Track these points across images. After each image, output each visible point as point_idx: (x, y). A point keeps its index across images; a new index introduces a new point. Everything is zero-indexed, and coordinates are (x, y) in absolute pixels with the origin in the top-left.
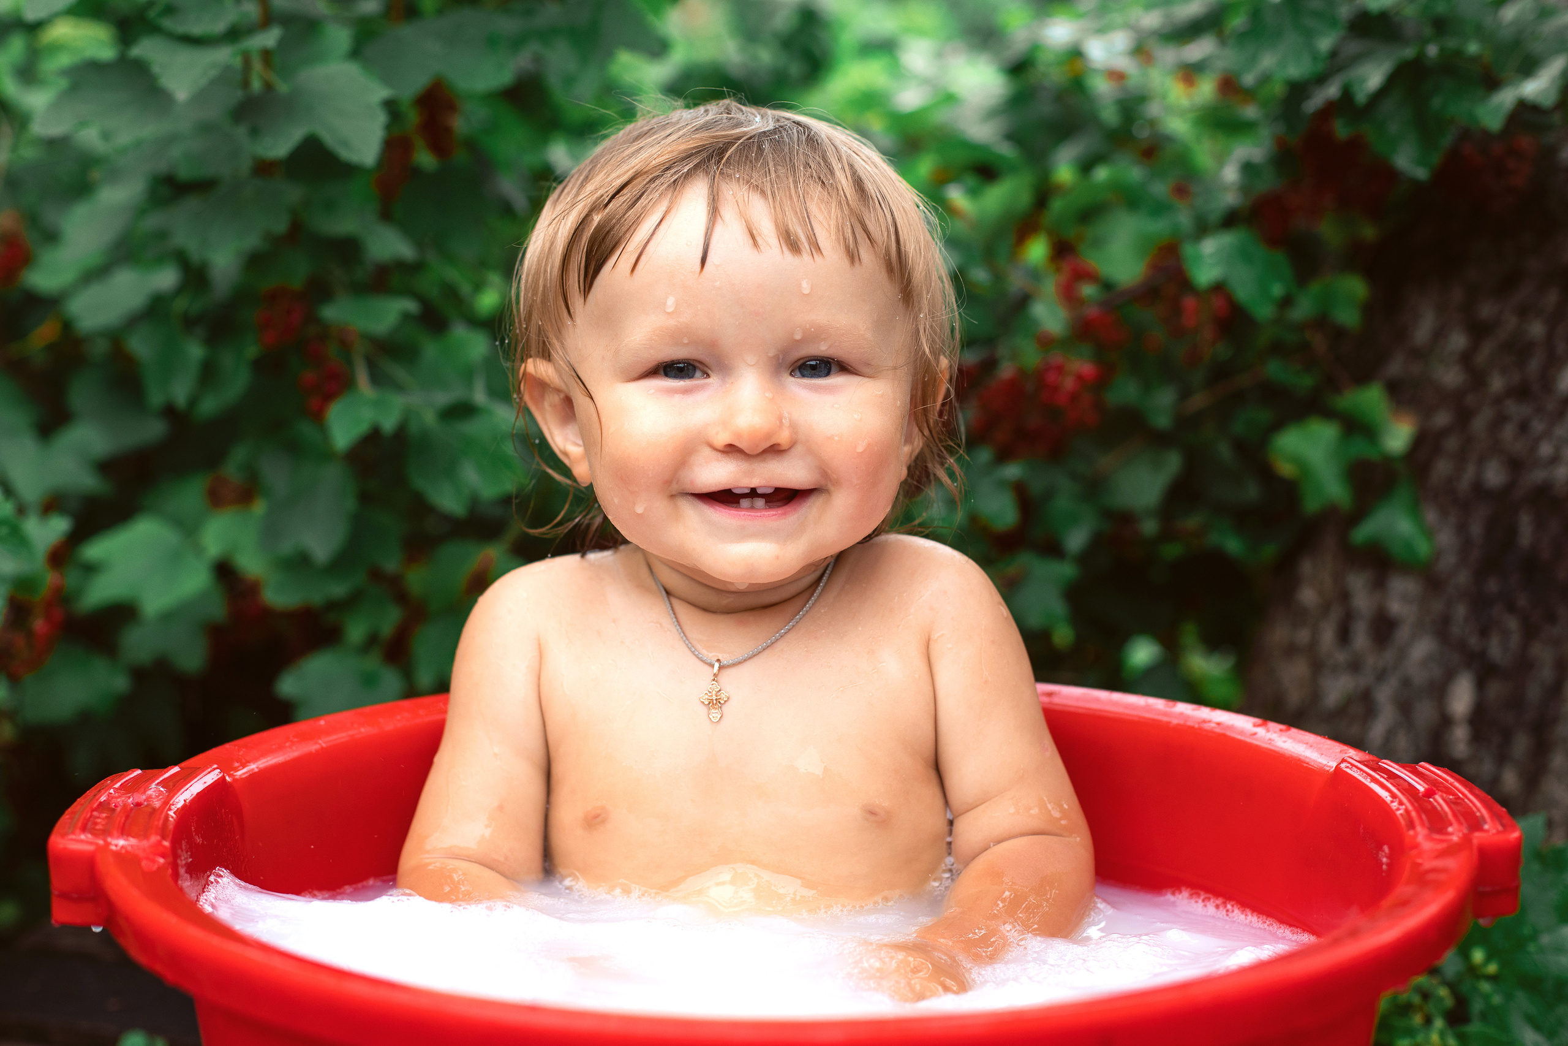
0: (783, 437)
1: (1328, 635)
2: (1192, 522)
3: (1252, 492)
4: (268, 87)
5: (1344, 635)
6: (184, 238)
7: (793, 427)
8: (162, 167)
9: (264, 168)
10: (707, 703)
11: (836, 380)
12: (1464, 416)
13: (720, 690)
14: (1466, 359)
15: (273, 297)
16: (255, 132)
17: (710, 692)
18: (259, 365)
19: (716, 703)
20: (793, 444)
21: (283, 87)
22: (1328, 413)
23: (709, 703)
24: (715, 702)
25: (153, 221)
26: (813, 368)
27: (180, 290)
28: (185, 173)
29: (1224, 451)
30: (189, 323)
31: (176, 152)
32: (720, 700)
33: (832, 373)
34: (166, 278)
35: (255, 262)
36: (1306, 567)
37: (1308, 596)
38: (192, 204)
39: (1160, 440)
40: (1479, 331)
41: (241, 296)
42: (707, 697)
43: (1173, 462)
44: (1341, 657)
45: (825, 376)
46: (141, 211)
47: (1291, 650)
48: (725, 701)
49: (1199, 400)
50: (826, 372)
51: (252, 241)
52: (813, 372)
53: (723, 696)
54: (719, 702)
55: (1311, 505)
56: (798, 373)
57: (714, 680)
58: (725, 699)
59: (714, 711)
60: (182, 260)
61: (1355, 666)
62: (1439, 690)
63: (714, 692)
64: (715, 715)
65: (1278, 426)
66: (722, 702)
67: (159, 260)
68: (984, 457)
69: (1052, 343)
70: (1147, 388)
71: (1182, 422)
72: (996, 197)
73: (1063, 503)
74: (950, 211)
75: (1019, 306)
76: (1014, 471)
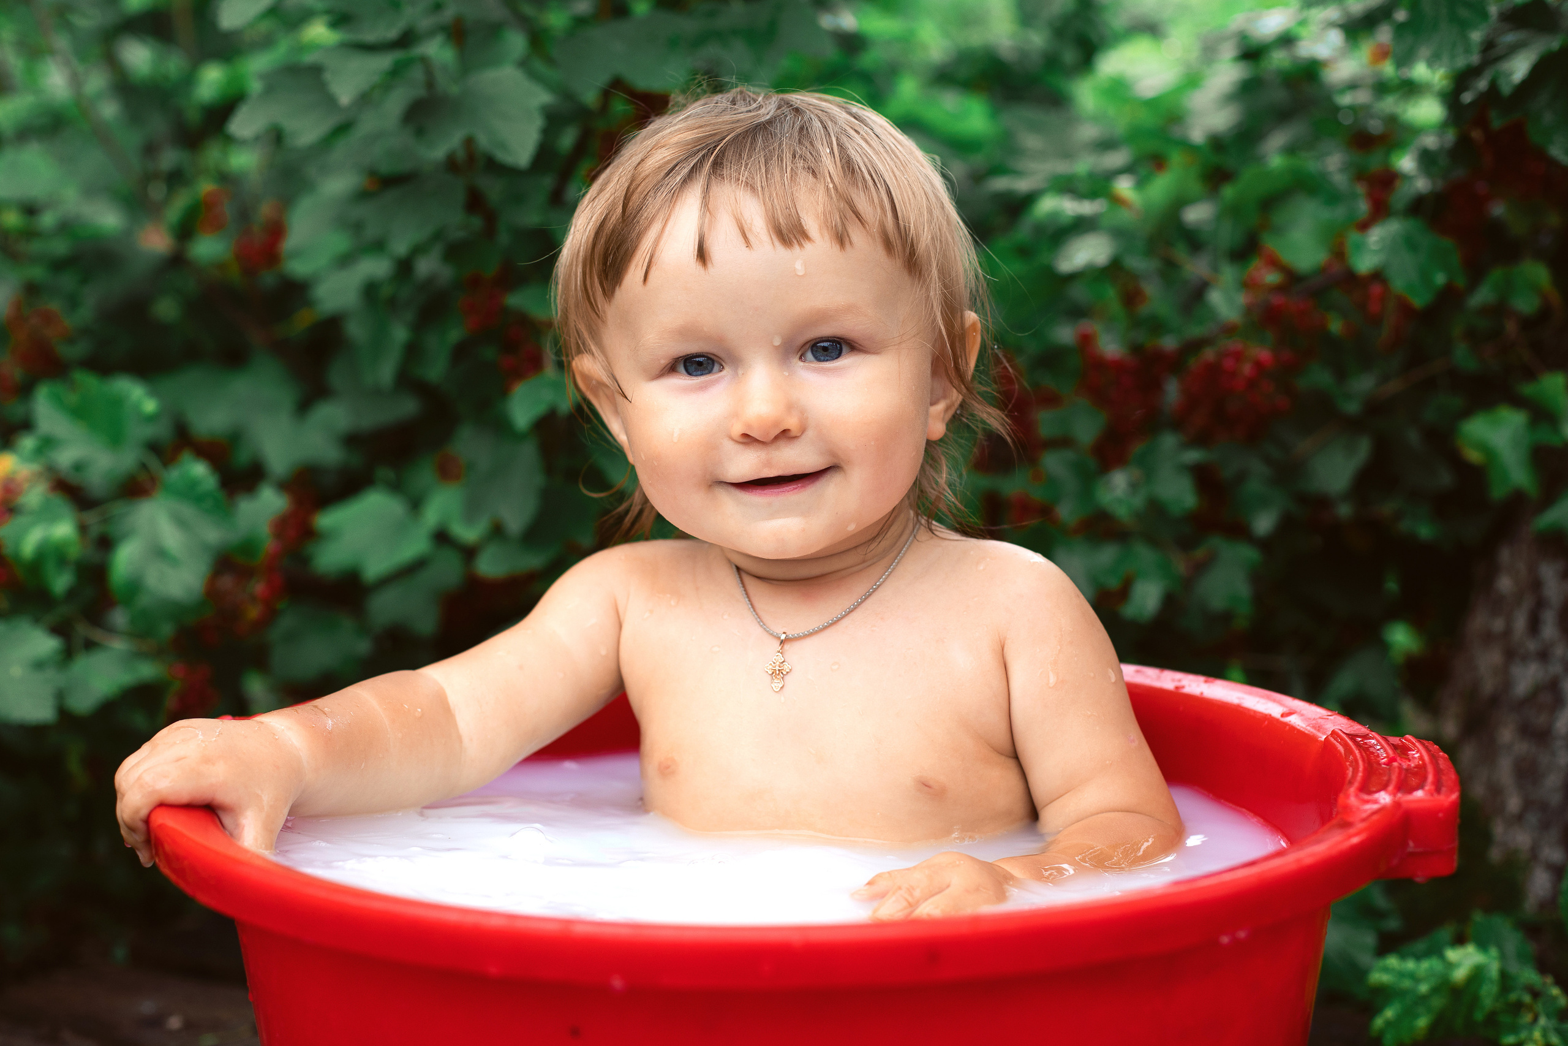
0: (792, 423)
1: (1520, 622)
2: (1387, 508)
3: (1445, 479)
5: (1534, 625)
7: (803, 412)
10: (771, 673)
11: (847, 361)
13: (784, 662)
17: (774, 663)
19: (779, 674)
20: (803, 430)
22: (1518, 402)
23: (773, 673)
24: (778, 672)
26: (825, 349)
29: (1413, 437)
31: (383, 149)
32: (783, 671)
33: (843, 354)
36: (1505, 555)
37: (1505, 584)
39: (1353, 426)
42: (771, 667)
43: (1363, 449)
44: (1532, 646)
45: (837, 358)
47: (1488, 638)
48: (787, 673)
49: (1394, 386)
50: (837, 353)
52: (825, 353)
53: (786, 667)
54: (782, 673)
55: (1498, 492)
56: (809, 355)
57: (779, 652)
58: (788, 670)
59: (776, 681)
61: (1543, 656)
63: (778, 663)
64: (778, 685)
65: (1467, 412)
66: (785, 673)
68: (1169, 441)
69: (1229, 330)
70: (1341, 374)
71: (1375, 408)
72: (1161, 186)
73: (1254, 486)
74: (1117, 201)
75: (1197, 293)
76: (1193, 456)
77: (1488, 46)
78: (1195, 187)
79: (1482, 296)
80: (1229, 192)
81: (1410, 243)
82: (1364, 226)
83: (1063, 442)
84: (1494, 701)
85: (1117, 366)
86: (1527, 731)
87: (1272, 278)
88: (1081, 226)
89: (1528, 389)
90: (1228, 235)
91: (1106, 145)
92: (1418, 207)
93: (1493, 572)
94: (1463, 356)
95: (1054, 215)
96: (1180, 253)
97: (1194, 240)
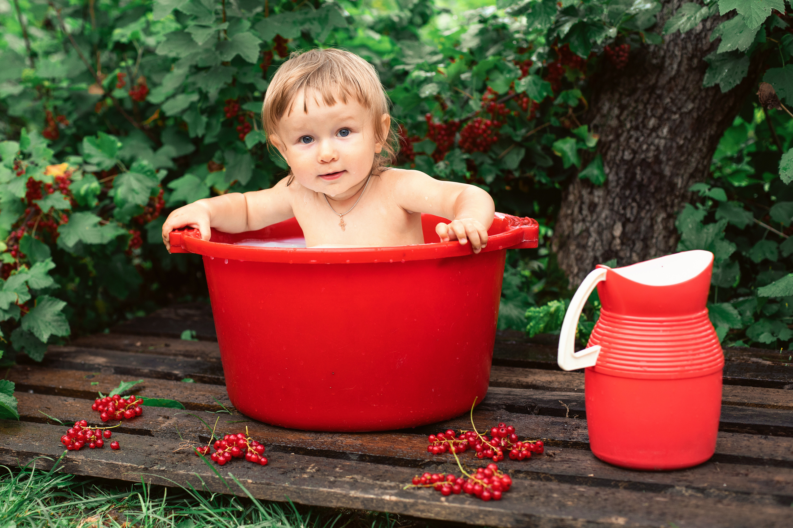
0: (335, 156)
1: (576, 210)
2: (531, 173)
3: (550, 163)
4: (225, 39)
5: (581, 210)
6: (201, 84)
7: (338, 153)
8: (194, 63)
9: (224, 64)
11: (350, 136)
12: (618, 136)
14: (618, 117)
15: (229, 102)
16: (221, 53)
17: (341, 223)
18: (224, 124)
19: (343, 226)
20: (338, 158)
21: (230, 40)
22: (573, 136)
23: (341, 226)
25: (191, 79)
27: (199, 101)
28: (200, 65)
29: (539, 148)
30: (203, 112)
31: (198, 58)
33: (349, 134)
34: (195, 97)
35: (222, 92)
36: (571, 188)
37: (571, 198)
38: (203, 74)
39: (519, 145)
40: (622, 108)
41: (219, 103)
43: (523, 152)
44: (580, 217)
45: (347, 135)
46: (187, 77)
47: (566, 216)
49: (532, 132)
51: (221, 85)
53: (344, 223)
55: (566, 166)
56: (339, 134)
57: (341, 219)
60: (200, 92)
61: (584, 220)
62: (611, 228)
64: (343, 229)
65: (556, 140)
67: (193, 92)
68: (458, 152)
69: (477, 114)
70: (515, 129)
71: (526, 139)
72: (453, 67)
73: (486, 166)
74: (439, 72)
75: (466, 102)
76: (465, 156)
77: (557, 22)
78: (465, 67)
79: (559, 100)
80: (475, 68)
81: (535, 83)
82: (520, 79)
83: (422, 153)
84: (568, 237)
85: (439, 127)
86: (579, 246)
87: (490, 96)
88: (427, 80)
89: (575, 131)
90: (476, 83)
91: (435, 53)
92: (538, 72)
93: (567, 194)
94: (554, 121)
95: (418, 77)
96: (460, 89)
97: (464, 85)
